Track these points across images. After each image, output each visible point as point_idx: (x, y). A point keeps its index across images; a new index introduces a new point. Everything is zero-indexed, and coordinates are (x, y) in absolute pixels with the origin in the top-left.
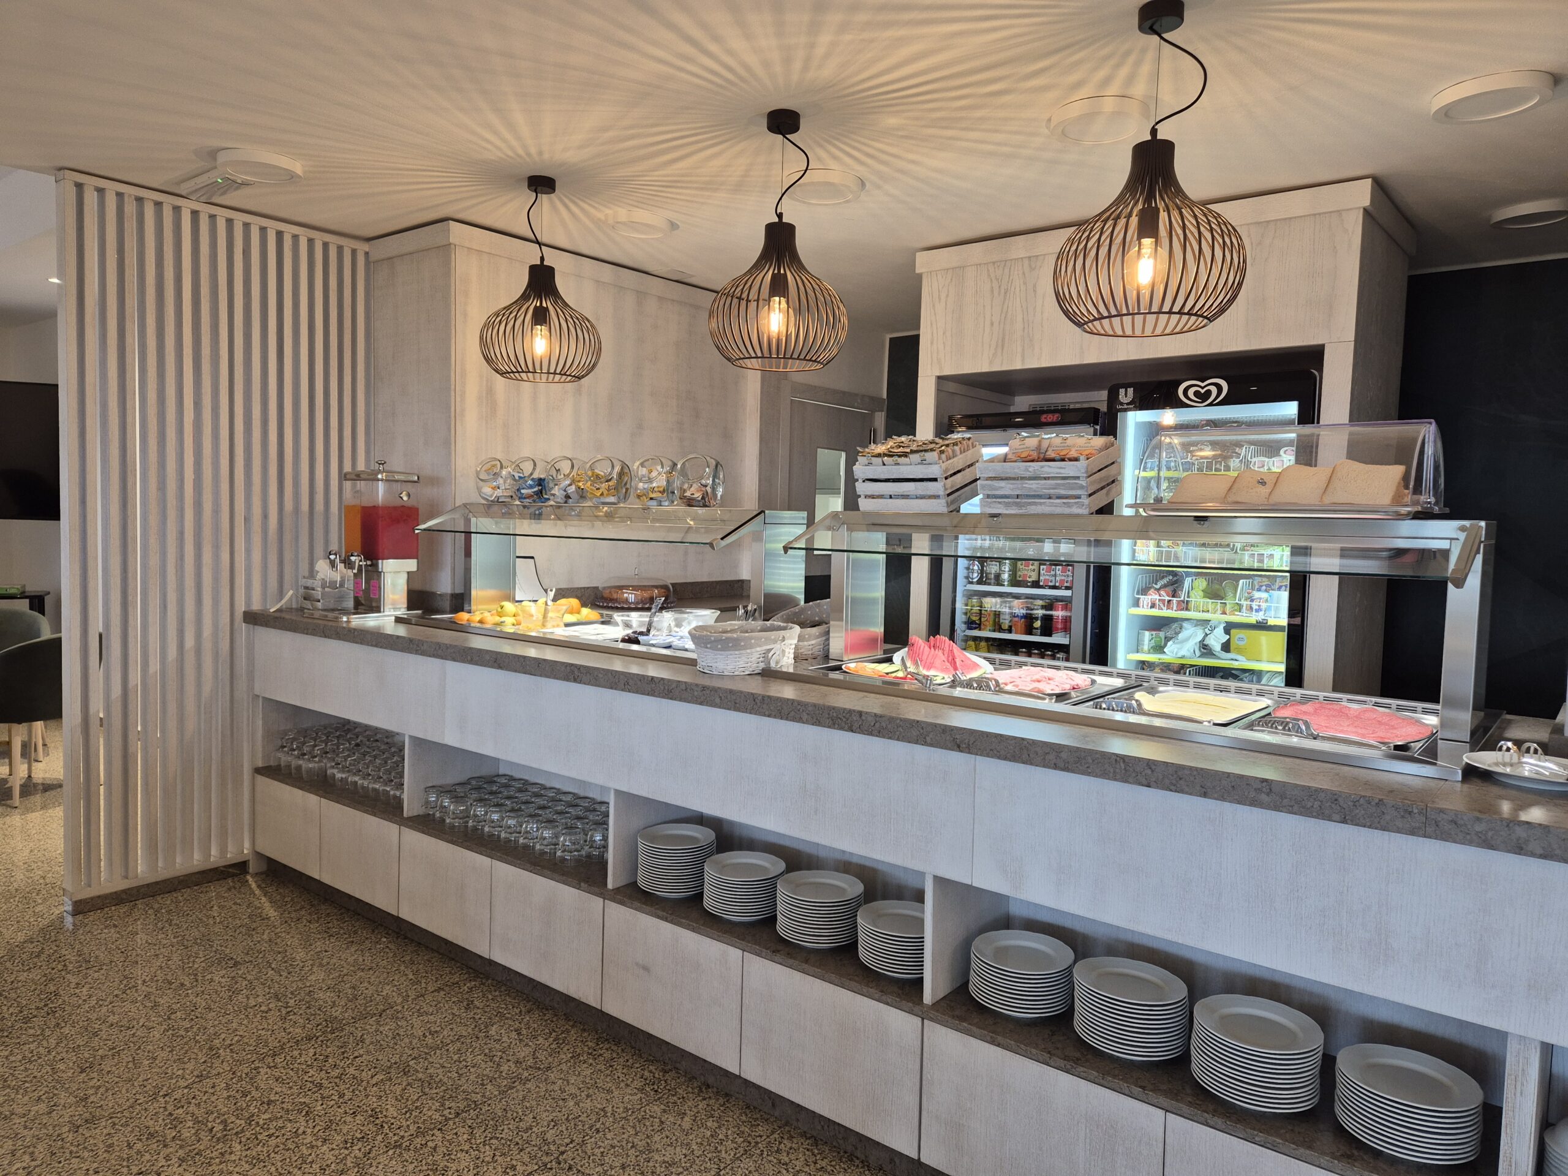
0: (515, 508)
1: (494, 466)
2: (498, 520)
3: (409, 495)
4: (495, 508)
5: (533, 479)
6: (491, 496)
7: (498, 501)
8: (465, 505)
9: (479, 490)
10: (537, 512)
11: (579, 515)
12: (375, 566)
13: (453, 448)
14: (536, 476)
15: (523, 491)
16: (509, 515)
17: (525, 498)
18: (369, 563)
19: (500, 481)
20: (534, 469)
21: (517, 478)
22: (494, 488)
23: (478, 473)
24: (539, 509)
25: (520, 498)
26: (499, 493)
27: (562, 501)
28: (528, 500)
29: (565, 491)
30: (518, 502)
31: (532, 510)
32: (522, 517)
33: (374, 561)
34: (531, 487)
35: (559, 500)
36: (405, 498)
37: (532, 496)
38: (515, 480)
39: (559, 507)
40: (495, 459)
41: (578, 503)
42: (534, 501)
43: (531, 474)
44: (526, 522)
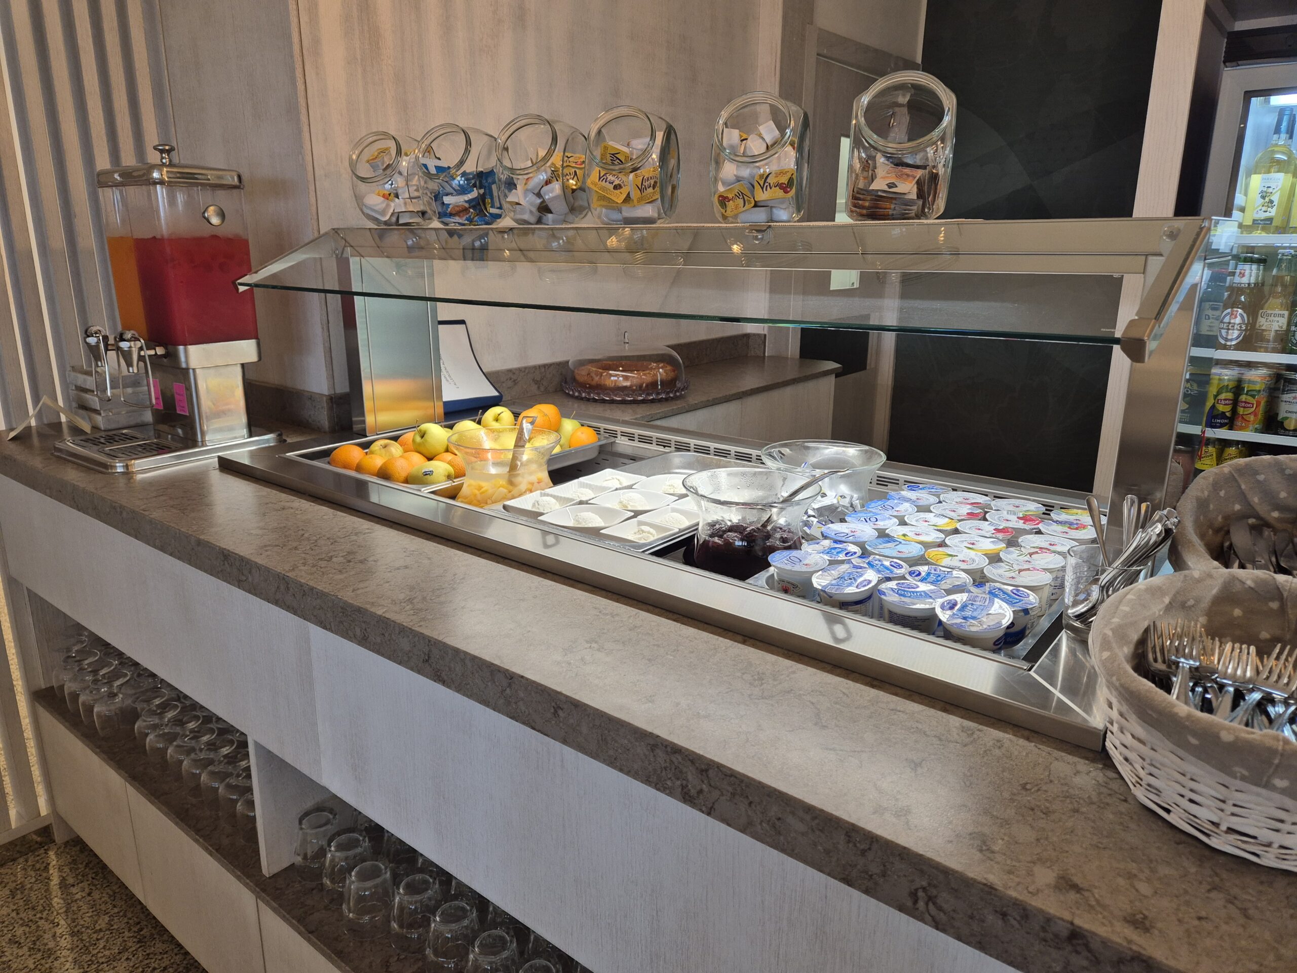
0: (432, 236)
1: (384, 151)
2: (402, 261)
3: (222, 215)
4: (394, 238)
5: (464, 174)
6: (383, 213)
7: (397, 223)
8: (336, 231)
9: (359, 199)
10: (477, 244)
11: (569, 250)
12: (172, 356)
13: (304, 118)
14: (470, 167)
15: (447, 200)
16: (419, 250)
17: (451, 215)
18: (160, 351)
19: (399, 182)
20: (467, 151)
21: (433, 171)
22: (387, 197)
23: (353, 165)
24: (480, 237)
25: (441, 215)
26: (397, 205)
27: (533, 219)
28: (457, 219)
29: (539, 195)
30: (436, 224)
31: (467, 240)
32: (447, 254)
33: (170, 347)
34: (462, 191)
35: (526, 217)
36: (215, 220)
37: (465, 210)
38: (428, 174)
39: (526, 232)
40: (386, 135)
41: (565, 221)
42: (471, 221)
43: (462, 163)
44: (455, 266)
